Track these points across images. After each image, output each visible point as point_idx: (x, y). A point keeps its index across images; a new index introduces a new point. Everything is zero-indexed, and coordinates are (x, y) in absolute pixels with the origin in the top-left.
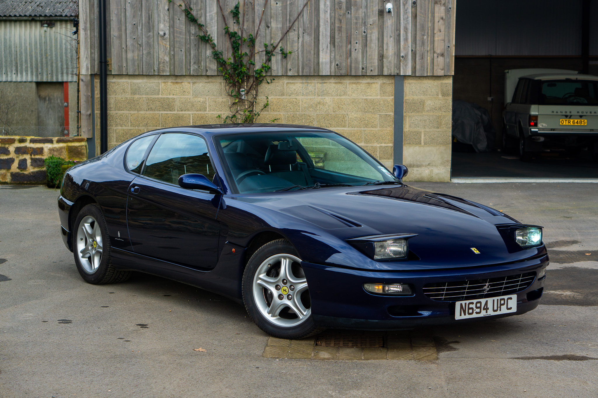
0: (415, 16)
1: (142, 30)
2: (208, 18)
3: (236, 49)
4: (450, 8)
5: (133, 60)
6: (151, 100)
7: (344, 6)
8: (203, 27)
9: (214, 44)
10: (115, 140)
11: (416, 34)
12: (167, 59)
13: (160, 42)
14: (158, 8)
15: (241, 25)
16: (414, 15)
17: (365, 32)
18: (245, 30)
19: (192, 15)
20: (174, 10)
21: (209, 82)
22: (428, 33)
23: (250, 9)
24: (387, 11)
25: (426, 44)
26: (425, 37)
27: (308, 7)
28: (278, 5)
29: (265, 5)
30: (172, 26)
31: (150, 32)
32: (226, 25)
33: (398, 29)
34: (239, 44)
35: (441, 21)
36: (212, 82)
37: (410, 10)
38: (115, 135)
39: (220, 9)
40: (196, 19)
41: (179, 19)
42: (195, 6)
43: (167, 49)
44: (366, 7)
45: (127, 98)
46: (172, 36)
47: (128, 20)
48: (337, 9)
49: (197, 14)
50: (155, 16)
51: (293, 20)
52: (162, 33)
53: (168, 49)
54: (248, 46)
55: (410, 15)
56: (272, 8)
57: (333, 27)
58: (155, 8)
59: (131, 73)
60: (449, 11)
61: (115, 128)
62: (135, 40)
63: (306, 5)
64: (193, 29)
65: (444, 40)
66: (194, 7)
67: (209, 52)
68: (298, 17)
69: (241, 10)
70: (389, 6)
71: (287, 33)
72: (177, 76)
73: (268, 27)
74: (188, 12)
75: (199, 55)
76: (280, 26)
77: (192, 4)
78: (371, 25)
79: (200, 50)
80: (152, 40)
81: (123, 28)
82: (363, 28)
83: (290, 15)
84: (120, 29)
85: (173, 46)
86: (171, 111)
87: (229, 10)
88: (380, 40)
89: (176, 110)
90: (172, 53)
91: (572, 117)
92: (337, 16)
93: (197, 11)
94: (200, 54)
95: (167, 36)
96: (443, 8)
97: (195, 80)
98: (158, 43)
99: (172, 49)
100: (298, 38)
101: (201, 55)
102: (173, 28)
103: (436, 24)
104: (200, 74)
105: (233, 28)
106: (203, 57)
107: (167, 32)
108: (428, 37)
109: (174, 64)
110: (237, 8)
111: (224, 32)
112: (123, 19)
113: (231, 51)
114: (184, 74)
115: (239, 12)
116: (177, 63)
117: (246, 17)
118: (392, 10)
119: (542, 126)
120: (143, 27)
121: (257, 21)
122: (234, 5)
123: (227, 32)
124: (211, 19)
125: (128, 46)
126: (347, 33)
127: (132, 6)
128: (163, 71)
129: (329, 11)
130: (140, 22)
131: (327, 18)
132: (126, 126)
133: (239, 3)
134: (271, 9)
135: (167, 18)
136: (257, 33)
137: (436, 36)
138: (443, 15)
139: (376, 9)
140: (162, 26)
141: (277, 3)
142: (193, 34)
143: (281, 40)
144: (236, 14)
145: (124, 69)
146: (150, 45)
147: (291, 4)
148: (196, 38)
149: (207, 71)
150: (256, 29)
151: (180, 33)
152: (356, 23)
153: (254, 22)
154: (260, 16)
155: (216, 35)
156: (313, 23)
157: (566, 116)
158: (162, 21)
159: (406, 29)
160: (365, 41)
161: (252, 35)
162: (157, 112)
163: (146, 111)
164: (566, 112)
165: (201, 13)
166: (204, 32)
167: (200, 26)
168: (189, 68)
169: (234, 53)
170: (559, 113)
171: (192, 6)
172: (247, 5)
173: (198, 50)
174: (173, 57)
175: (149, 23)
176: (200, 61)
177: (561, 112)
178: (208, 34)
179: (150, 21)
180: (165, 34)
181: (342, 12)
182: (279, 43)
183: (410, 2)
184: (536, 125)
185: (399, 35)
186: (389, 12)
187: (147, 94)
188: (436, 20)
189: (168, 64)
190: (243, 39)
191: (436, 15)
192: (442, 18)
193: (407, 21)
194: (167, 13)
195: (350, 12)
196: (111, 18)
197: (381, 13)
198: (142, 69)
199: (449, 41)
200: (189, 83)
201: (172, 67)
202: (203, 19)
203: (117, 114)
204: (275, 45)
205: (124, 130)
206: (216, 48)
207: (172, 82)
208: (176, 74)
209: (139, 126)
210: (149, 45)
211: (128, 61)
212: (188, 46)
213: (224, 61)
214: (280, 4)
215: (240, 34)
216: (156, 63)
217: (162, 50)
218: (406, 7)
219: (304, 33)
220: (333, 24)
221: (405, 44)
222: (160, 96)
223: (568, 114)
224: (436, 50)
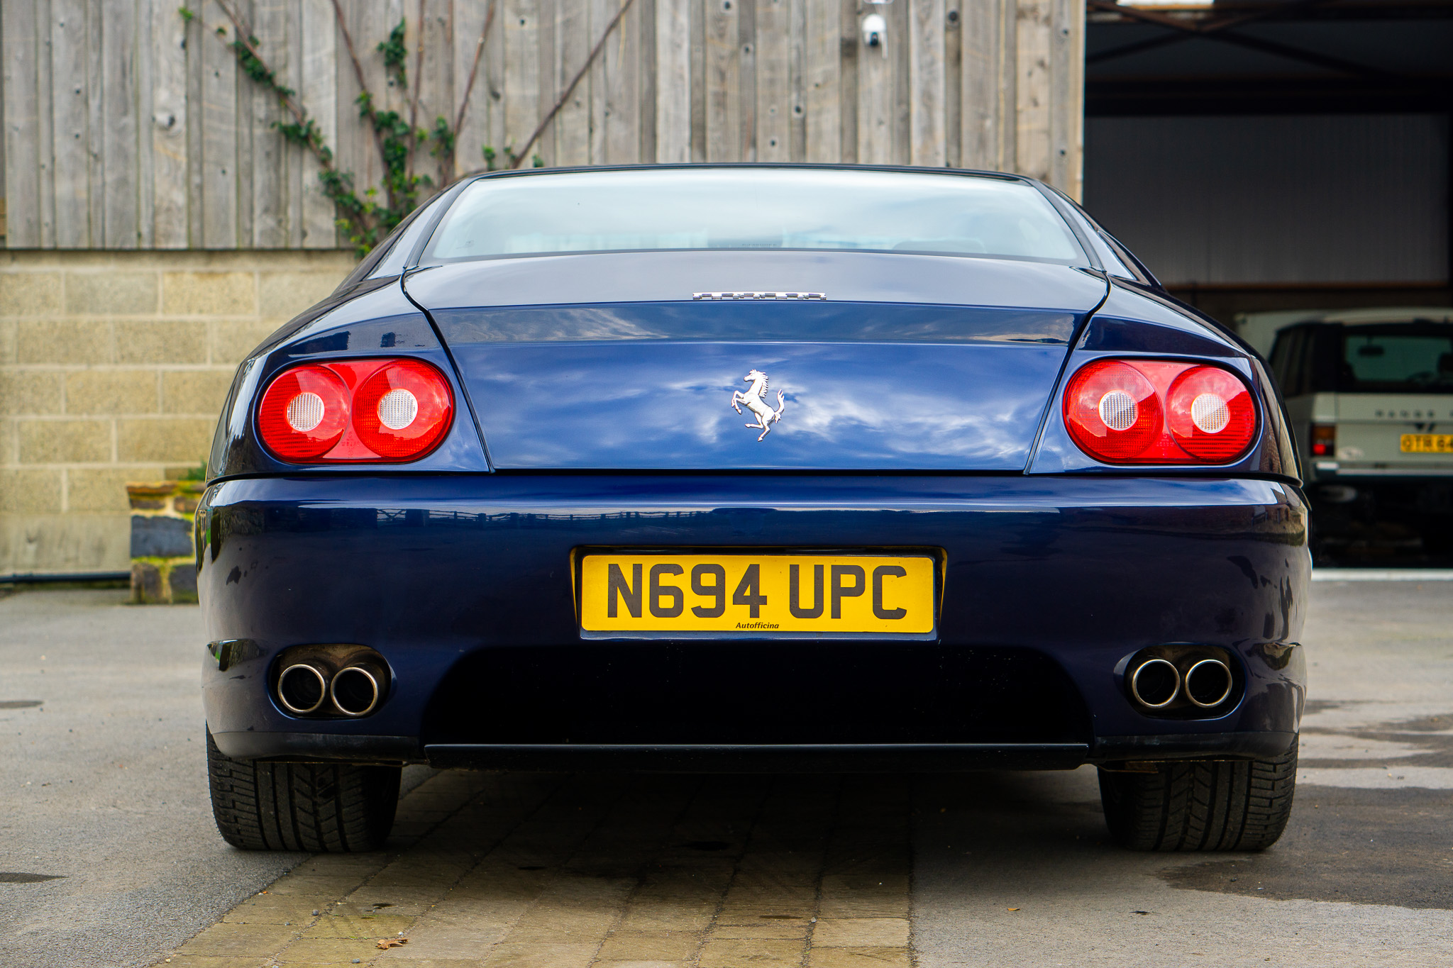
0: (956, 59)
1: (101, 108)
2: (308, 69)
3: (395, 164)
4: (1066, 32)
5: (74, 204)
6: (131, 329)
7: (733, 28)
8: (291, 97)
9: (327, 151)
10: (16, 456)
11: (958, 114)
12: (180, 198)
13: (158, 146)
14: (150, 41)
15: (411, 91)
16: (952, 55)
17: (798, 110)
18: (424, 108)
19: (258, 61)
20: (200, 47)
21: (312, 272)
22: (997, 110)
23: (440, 42)
24: (868, 38)
25: (991, 145)
26: (989, 123)
27: (619, 33)
28: (527, 27)
29: (488, 26)
30: (194, 97)
31: (125, 113)
32: (363, 87)
33: (903, 100)
34: (404, 149)
35: (1038, 72)
36: (322, 272)
37: (939, 38)
38: (16, 441)
39: (347, 40)
40: (269, 72)
41: (217, 74)
42: (266, 32)
43: (178, 167)
44: (803, 30)
45: (54, 324)
46: (194, 126)
47: (59, 80)
48: (712, 37)
49: (274, 58)
50: (144, 64)
51: (572, 74)
52: (163, 118)
53: (184, 166)
54: (433, 154)
55: (940, 54)
56: (509, 34)
57: (698, 95)
58: (143, 39)
59: (66, 242)
60: (1062, 42)
61: (17, 418)
62: (80, 139)
63: (614, 25)
64: (261, 105)
65: (1048, 133)
66: (263, 36)
67: (310, 176)
68: (589, 64)
69: (410, 44)
70: (874, 24)
71: (553, 115)
72: (211, 253)
73: (496, 96)
74: (245, 55)
75: (279, 186)
76: (533, 91)
77: (258, 24)
78: (817, 86)
79: (283, 171)
80: (132, 139)
81: (44, 103)
82: (794, 96)
83: (565, 59)
84: (33, 108)
85: (197, 160)
86: (192, 361)
87: (373, 44)
88: (848, 133)
89: (209, 360)
90: (196, 179)
91: (1437, 429)
92: (711, 60)
93: (274, 49)
94: (283, 183)
95: (180, 126)
96: (1042, 33)
97: (267, 265)
98: (152, 150)
99: (195, 166)
100: (591, 131)
101: (287, 188)
102: (199, 99)
103: (1023, 81)
104: (281, 244)
105: (386, 99)
106: (293, 192)
107: (180, 115)
108: (997, 123)
109: (202, 215)
110: (398, 36)
111: (357, 110)
112: (42, 76)
113: (379, 174)
114: (233, 245)
115: (403, 50)
116: (209, 211)
117: (427, 65)
118: (882, 38)
119: (1350, 454)
120: (106, 99)
121: (462, 79)
122: (390, 29)
123: (367, 112)
124: (318, 73)
125: (57, 161)
126: (742, 112)
127: (71, 33)
128: (168, 236)
129: (686, 46)
130: (94, 87)
131: (681, 68)
132: (50, 411)
133: (403, 23)
134: (505, 40)
135: (179, 70)
136: (462, 115)
137: (1022, 118)
138: (1043, 51)
139: (833, 36)
140: (163, 96)
141: (523, 22)
142: (260, 121)
143: (538, 135)
144: (394, 53)
145: (45, 232)
146: (126, 158)
147: (567, 23)
148: (269, 131)
149: (304, 234)
150: (459, 101)
151: (222, 118)
152: (772, 82)
153: (450, 81)
154: (472, 60)
155: (332, 123)
156: (637, 82)
157: (1420, 426)
158: (164, 80)
159: (928, 97)
160: (798, 138)
161: (443, 121)
162: (148, 367)
163: (116, 362)
164: (1418, 414)
165: (287, 57)
166: (295, 114)
167: (283, 95)
168: (248, 225)
169: (388, 179)
170: (1398, 418)
171: (257, 33)
172: (431, 27)
173: (277, 170)
174: (197, 193)
175: (123, 87)
176: (283, 203)
177: (1405, 414)
178: (308, 118)
179: (128, 83)
180: (172, 121)
181: (727, 47)
182: (530, 145)
183: (940, 15)
184: (1330, 452)
185: (906, 118)
186: (875, 43)
187: (118, 309)
188: (1023, 68)
189: (184, 215)
190: (417, 133)
191: (1023, 53)
192: (1042, 64)
193: (931, 73)
194: (179, 54)
195: (751, 47)
196: (6, 73)
197: (849, 49)
198: (100, 229)
199: (1064, 136)
200: (250, 274)
201: (196, 225)
202: (292, 72)
203: (22, 373)
204: (517, 151)
205: (44, 424)
206: (333, 164)
207: (196, 273)
208: (208, 245)
209: (91, 410)
210: (121, 153)
211: (58, 207)
212: (247, 157)
213: (356, 202)
214: (531, 24)
215: (407, 117)
216: (146, 212)
217: (165, 170)
218: (927, 29)
219: (607, 114)
220: (698, 85)
221: (925, 145)
222: (159, 316)
223: (1425, 418)
224: (1022, 162)
